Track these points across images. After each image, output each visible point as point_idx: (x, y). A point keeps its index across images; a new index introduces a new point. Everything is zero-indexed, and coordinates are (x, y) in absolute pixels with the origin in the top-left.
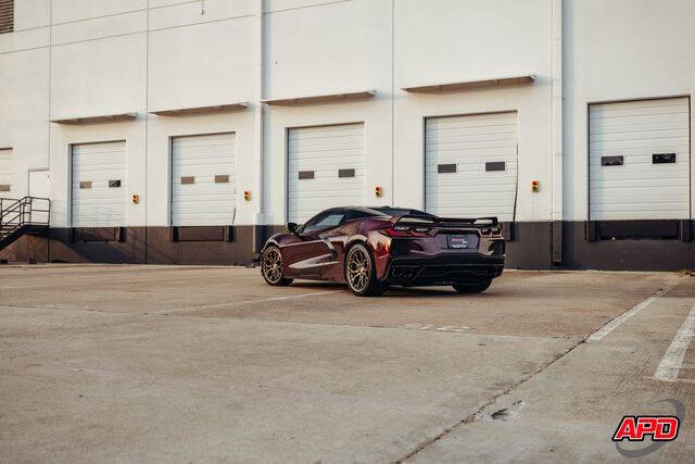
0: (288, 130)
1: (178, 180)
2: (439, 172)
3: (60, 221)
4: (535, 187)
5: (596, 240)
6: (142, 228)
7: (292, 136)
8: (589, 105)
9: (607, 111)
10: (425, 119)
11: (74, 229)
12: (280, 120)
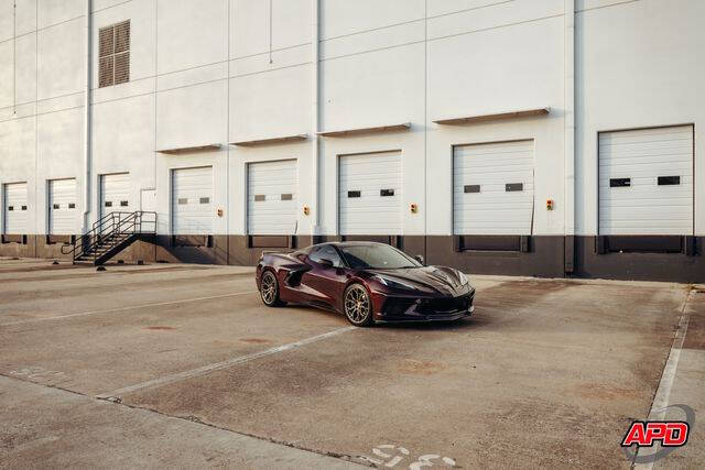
0: (339, 157)
1: (252, 198)
2: (466, 192)
3: (164, 230)
4: (550, 205)
5: (605, 253)
6: (224, 236)
7: (343, 162)
8: (599, 133)
9: (615, 138)
10: (453, 147)
11: (174, 236)
12: (333, 149)
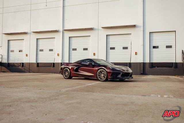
1: (39, 50)
2: (110, 49)
3: (5, 61)
4: (136, 53)
5: (152, 68)
7: (71, 39)
8: (150, 33)
10: (107, 35)
11: (9, 63)
12: (67, 35)
